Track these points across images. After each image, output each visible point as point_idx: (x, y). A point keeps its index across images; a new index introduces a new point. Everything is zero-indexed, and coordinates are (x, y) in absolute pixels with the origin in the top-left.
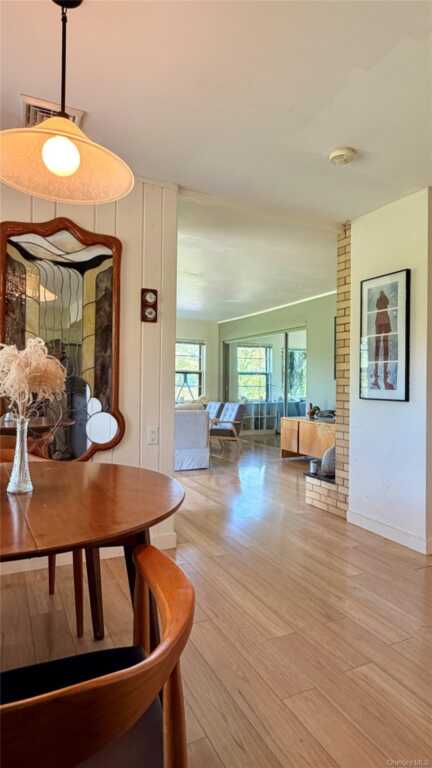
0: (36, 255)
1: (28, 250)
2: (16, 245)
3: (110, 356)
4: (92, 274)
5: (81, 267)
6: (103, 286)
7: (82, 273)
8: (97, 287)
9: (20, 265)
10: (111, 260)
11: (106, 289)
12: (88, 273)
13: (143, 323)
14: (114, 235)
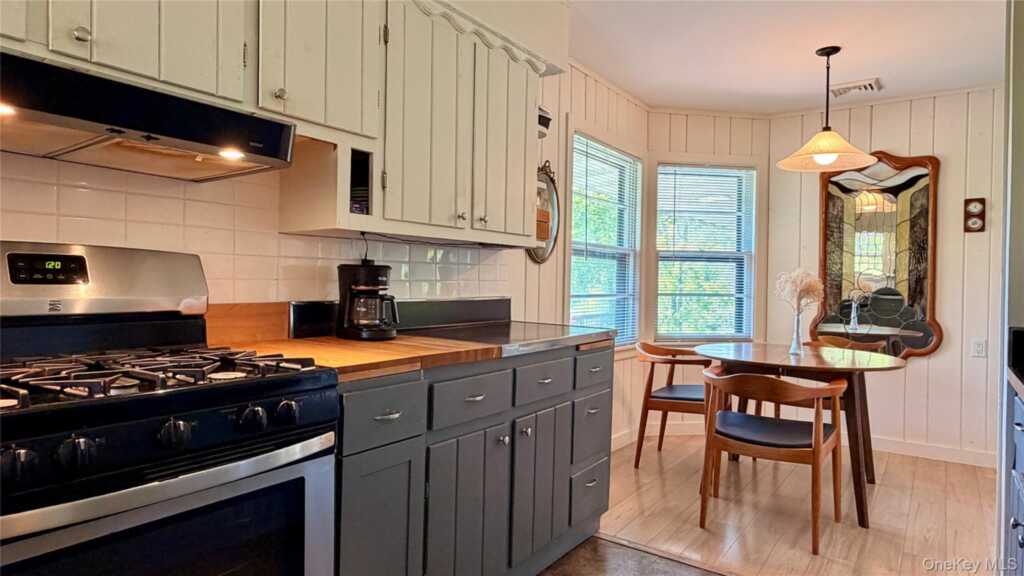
0: (852, 188)
1: (846, 185)
2: (836, 184)
3: (926, 270)
4: (906, 195)
5: (895, 191)
6: (918, 204)
7: (896, 196)
8: (912, 205)
9: (838, 198)
10: (927, 178)
11: (922, 206)
12: (901, 195)
13: (967, 234)
14: (931, 154)
